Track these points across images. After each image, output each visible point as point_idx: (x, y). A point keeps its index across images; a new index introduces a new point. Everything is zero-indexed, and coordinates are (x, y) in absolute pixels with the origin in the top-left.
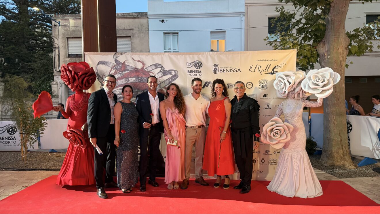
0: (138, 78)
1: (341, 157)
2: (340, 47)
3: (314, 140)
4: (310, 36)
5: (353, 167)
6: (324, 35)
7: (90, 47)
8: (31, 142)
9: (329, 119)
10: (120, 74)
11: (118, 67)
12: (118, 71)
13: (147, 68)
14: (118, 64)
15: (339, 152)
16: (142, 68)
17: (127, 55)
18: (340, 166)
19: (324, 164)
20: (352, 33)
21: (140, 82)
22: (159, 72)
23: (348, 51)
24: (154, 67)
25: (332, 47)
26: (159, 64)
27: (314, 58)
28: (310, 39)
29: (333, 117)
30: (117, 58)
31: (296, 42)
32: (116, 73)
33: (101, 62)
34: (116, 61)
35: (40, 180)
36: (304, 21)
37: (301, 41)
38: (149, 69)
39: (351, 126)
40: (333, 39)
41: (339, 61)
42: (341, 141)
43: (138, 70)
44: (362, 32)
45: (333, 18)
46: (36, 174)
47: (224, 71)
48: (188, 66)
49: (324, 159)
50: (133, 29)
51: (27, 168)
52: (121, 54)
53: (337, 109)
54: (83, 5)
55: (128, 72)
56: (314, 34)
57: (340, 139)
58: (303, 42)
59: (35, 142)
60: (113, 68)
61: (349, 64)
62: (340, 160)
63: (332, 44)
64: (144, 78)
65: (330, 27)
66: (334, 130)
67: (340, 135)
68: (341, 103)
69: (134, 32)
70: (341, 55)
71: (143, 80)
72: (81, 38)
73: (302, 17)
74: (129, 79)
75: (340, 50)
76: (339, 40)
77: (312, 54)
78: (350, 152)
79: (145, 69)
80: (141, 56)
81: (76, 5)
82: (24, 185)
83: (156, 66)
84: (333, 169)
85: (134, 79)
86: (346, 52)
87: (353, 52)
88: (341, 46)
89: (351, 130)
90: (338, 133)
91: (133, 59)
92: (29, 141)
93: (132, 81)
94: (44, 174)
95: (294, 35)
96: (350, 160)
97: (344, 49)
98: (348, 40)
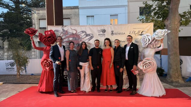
0: (74, 38)
1: (177, 77)
2: (176, 21)
3: (163, 69)
4: (160, 16)
5: (183, 82)
6: (168, 15)
7: (50, 23)
8: (22, 70)
9: (171, 58)
10: (65, 36)
11: (64, 33)
14: (64, 31)
15: (176, 75)
16: (76, 33)
17: (68, 27)
18: (177, 82)
19: (168, 81)
20: (182, 14)
23: (180, 23)
28: (160, 18)
29: (173, 57)
30: (63, 28)
31: (153, 19)
33: (56, 30)
35: (26, 88)
36: (157, 8)
37: (156, 19)
38: (79, 34)
39: (182, 61)
40: (172, 17)
41: (175, 29)
42: (177, 69)
43: (74, 34)
44: (187, 14)
45: (172, 7)
46: (25, 86)
47: (117, 34)
48: (98, 32)
49: (168, 78)
50: (71, 15)
51: (20, 83)
52: (66, 26)
54: (47, 3)
55: (69, 35)
56: (163, 15)
57: (176, 68)
58: (157, 19)
59: (24, 70)
60: (61, 33)
61: (181, 30)
62: (176, 79)
63: (172, 20)
66: (173, 63)
68: (176, 50)
69: (72, 16)
70: (176, 26)
71: (76, 39)
72: (46, 19)
73: (156, 7)
74: (70, 39)
75: (176, 23)
76: (175, 18)
77: (162, 25)
78: (182, 74)
80: (75, 27)
81: (43, 3)
82: (19, 91)
84: (173, 83)
86: (179, 24)
87: (183, 24)
89: (182, 63)
90: (175, 65)
91: (72, 29)
94: (28, 86)
95: (153, 16)
96: (182, 78)
97: (178, 22)
98: (180, 17)
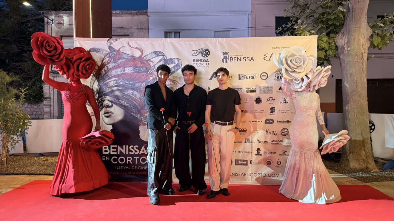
0: (136, 67)
1: (364, 160)
2: (361, 37)
5: (377, 170)
8: (12, 143)
9: (350, 117)
10: (115, 63)
11: (112, 55)
12: (112, 60)
13: (146, 56)
15: (361, 154)
16: (140, 57)
17: (123, 41)
18: (363, 170)
19: (345, 168)
21: (138, 72)
22: (160, 61)
23: (369, 42)
24: (154, 55)
25: (352, 37)
26: (160, 52)
27: (332, 51)
29: (355, 115)
30: (111, 44)
32: (110, 62)
33: (93, 48)
34: (110, 48)
35: (20, 185)
38: (148, 57)
39: (373, 125)
40: (354, 29)
41: (360, 53)
42: (363, 141)
43: (136, 58)
45: (354, 5)
46: (17, 179)
47: (235, 60)
48: (193, 54)
49: (344, 162)
50: (131, 28)
51: (6, 173)
53: (359, 106)
55: (124, 60)
56: (333, 24)
59: (17, 142)
62: (362, 163)
63: (352, 35)
64: (142, 68)
65: (350, 15)
66: (355, 129)
67: (362, 135)
68: (362, 99)
70: (363, 47)
71: (141, 70)
74: (126, 69)
75: (362, 41)
76: (360, 29)
77: (329, 47)
78: (373, 154)
79: (144, 57)
80: (138, 42)
83: (157, 53)
84: (355, 172)
85: (131, 68)
86: (367, 45)
87: (376, 43)
88: (363, 36)
89: (373, 130)
90: (360, 132)
91: (130, 46)
92: (9, 142)
93: (129, 71)
94: (25, 179)
96: (373, 163)
97: (365, 40)
98: (370, 31)
